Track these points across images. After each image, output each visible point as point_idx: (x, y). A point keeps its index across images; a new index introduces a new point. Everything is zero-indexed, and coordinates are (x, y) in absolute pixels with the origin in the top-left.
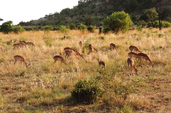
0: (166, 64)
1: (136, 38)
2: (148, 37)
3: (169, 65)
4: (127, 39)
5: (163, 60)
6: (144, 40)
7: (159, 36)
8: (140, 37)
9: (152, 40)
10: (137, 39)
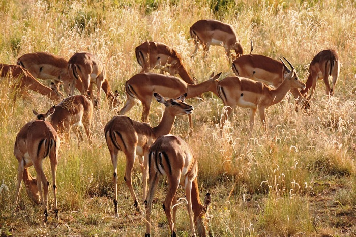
0: (265, 185)
1: (73, 15)
2: (147, 11)
3: (287, 195)
4: (14, 17)
5: (246, 160)
6: (121, 31)
7: (217, 9)
8: (100, 11)
9: (176, 30)
10: (82, 24)
